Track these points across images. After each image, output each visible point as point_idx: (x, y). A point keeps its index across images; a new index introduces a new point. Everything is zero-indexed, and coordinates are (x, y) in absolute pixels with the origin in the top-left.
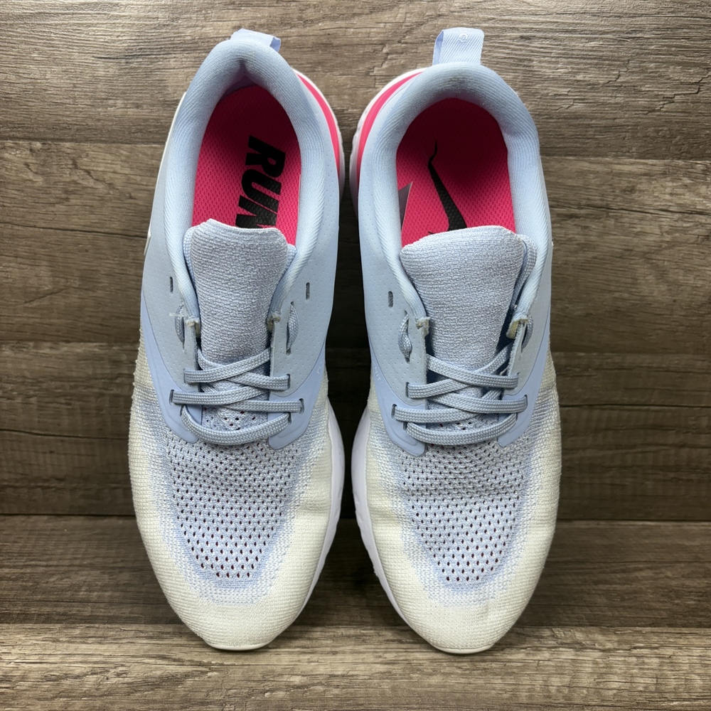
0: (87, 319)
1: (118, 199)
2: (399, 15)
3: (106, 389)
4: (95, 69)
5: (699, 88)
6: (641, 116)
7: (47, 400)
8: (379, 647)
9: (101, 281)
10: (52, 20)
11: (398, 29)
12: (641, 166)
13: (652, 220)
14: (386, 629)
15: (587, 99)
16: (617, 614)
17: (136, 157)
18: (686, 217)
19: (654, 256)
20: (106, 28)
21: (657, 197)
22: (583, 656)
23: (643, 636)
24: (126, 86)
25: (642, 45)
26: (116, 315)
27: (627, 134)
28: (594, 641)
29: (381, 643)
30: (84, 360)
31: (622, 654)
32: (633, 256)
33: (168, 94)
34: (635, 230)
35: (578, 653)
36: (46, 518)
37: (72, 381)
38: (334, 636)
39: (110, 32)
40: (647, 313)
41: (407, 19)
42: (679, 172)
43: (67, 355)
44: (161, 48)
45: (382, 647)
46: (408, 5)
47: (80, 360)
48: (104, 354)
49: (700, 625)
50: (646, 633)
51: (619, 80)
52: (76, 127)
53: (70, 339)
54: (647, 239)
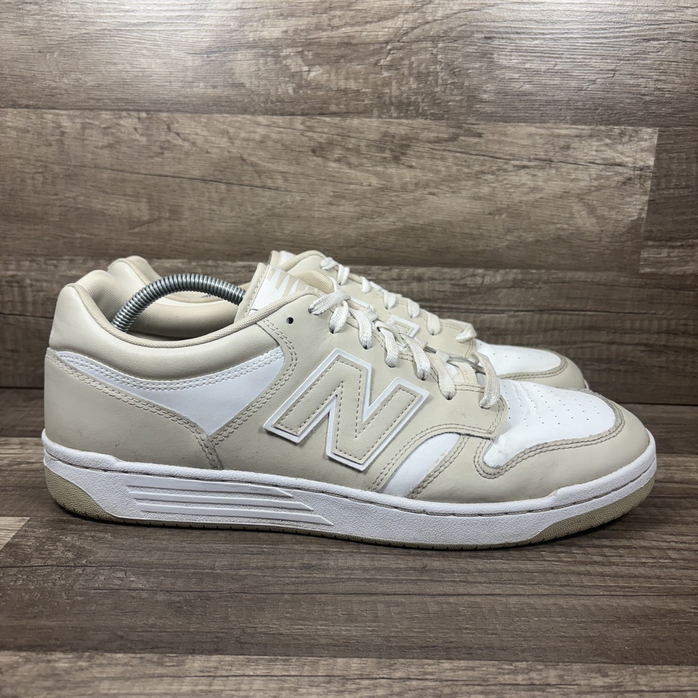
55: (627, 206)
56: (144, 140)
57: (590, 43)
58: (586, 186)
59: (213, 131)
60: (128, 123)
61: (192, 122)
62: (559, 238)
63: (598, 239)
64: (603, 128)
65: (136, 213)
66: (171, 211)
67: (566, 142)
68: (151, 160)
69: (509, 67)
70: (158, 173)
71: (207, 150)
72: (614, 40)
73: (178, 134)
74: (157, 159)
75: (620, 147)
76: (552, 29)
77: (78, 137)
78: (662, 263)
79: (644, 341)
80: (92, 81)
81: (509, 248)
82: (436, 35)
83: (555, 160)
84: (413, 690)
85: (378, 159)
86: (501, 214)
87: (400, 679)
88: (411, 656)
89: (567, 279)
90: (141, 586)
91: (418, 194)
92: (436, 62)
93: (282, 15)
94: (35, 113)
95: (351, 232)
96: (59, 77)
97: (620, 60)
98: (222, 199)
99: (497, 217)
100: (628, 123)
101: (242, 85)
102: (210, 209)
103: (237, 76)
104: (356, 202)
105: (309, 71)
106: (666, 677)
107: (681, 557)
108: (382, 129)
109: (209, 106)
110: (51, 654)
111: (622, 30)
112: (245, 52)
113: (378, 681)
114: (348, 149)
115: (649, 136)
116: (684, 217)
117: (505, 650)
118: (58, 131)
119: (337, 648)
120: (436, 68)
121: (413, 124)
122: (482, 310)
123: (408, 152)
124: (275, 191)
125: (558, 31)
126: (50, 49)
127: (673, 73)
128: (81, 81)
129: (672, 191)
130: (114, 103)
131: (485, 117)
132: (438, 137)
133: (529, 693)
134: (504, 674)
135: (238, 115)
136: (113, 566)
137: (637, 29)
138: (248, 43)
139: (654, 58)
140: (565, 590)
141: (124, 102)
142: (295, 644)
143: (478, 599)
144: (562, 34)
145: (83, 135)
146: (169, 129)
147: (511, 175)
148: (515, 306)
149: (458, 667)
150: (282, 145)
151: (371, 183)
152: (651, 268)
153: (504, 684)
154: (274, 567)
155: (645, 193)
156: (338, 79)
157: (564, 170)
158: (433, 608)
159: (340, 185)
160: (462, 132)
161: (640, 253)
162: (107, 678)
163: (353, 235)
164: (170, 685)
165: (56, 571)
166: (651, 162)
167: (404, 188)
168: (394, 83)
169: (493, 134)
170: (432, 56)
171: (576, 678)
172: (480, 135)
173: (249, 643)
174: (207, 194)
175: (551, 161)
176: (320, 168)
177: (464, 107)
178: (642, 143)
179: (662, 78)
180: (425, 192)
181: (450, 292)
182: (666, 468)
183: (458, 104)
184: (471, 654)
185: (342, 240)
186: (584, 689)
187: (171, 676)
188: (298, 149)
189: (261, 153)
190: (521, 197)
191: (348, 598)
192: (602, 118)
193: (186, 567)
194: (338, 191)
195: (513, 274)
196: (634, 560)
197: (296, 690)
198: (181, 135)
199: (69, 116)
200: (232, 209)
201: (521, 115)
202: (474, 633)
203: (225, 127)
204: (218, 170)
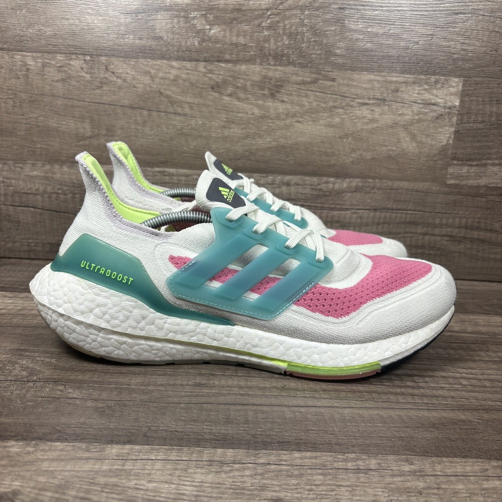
55: (439, 135)
56: (88, 76)
57: (415, 15)
58: (409, 119)
59: (139, 71)
60: (76, 63)
61: (124, 65)
62: (389, 157)
63: (417, 159)
64: (423, 77)
65: (81, 130)
66: (107, 130)
67: (396, 86)
68: (94, 92)
69: (356, 30)
70: (98, 101)
71: (134, 85)
72: (433, 13)
73: (113, 73)
74: (97, 91)
75: (435, 92)
76: (388, 3)
77: (40, 72)
78: (462, 176)
79: (449, 234)
80: (50, 31)
81: (353, 163)
82: (303, 5)
83: (387, 99)
84: (272, 472)
85: (259, 95)
86: (348, 138)
87: (262, 464)
88: (271, 448)
89: (394, 187)
90: (75, 396)
91: (288, 121)
92: (303, 25)
94: (8, 54)
95: (239, 148)
96: (26, 28)
97: (437, 27)
98: (145, 122)
99: (345, 140)
100: (441, 74)
101: (161, 38)
102: (136, 129)
103: (158, 31)
104: (243, 126)
105: (210, 29)
106: (455, 466)
107: (469, 383)
108: (263, 73)
109: (136, 53)
110: (7, 442)
111: (438, 5)
112: (164, 13)
113: (246, 465)
114: (238, 87)
115: (456, 84)
116: (480, 144)
117: (340, 445)
118: (24, 68)
119: (217, 442)
120: (303, 30)
121: (285, 70)
122: (332, 208)
123: (282, 90)
124: (183, 117)
125: (392, 5)
126: (20, 7)
127: (475, 38)
128: (42, 32)
129: (471, 125)
130: (66, 48)
131: (337, 66)
132: (303, 80)
133: (356, 475)
134: (338, 462)
135: (158, 60)
136: (56, 382)
137: (449, 5)
138: (166, 7)
139: (461, 27)
140: (385, 405)
141: (74, 48)
142: (186, 438)
143: (322, 410)
144: (395, 7)
145: (43, 72)
146: (107, 69)
147: (355, 110)
148: (356, 205)
149: (305, 456)
150: (190, 83)
151: (254, 112)
152: (455, 180)
153: (338, 469)
154: (174, 385)
155: (452, 126)
156: (231, 36)
157: (394, 107)
158: (289, 415)
159: (231, 113)
160: (321, 77)
161: (447, 169)
162: (47, 460)
163: (240, 150)
164: (93, 465)
165: (14, 384)
166: (457, 103)
167: (278, 117)
168: (272, 40)
169: (343, 79)
170: (300, 21)
171: (390, 465)
172: (333, 80)
173: (153, 437)
174: (133, 118)
175: (385, 100)
176: (217, 101)
177: (323, 59)
178: (450, 89)
179: (466, 41)
180: (293, 121)
181: (310, 194)
182: (462, 323)
183: (318, 57)
184: (315, 447)
185: (232, 154)
186: (395, 472)
187: (94, 459)
188: (201, 86)
189: (174, 88)
190: (362, 126)
191: (227, 407)
192: (422, 70)
193: (110, 383)
194: (230, 117)
195: (355, 182)
196: (435, 386)
197: (186, 470)
198: (116, 74)
199: (33, 57)
200: (152, 129)
201: (364, 66)
202: (318, 433)
203: (148, 68)
204: (142, 100)
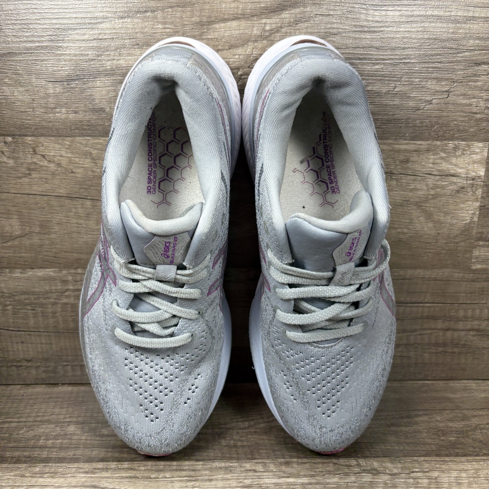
0: (45, 253)
1: (64, 173)
2: (248, 50)
3: (59, 300)
4: (47, 89)
5: (449, 95)
6: (411, 113)
7: (19, 307)
8: (241, 475)
9: (54, 227)
10: (18, 57)
11: (247, 59)
12: (412, 146)
13: (421, 180)
14: (246, 462)
15: (375, 102)
16: (402, 448)
17: (75, 146)
18: (444, 179)
19: (423, 204)
20: (54, 62)
21: (424, 165)
22: (378, 479)
23: (419, 463)
24: (68, 99)
25: (410, 67)
26: (64, 250)
27: (402, 125)
28: (385, 468)
29: (242, 472)
30: (43, 280)
31: (404, 477)
32: (409, 204)
33: (96, 104)
34: (410, 187)
35: (375, 477)
36: (19, 387)
37: (35, 295)
38: (211, 468)
39: (57, 64)
40: (420, 242)
41: (254, 52)
42: (438, 149)
43: (32, 277)
44: (91, 74)
45: (243, 475)
46: (254, 43)
47: (40, 280)
48: (57, 276)
49: (457, 455)
50: (421, 461)
51: (395, 90)
52: (35, 127)
53: (34, 267)
54: (419, 193)
55: (460, 212)
56: (11, 162)
57: (426, 68)
58: (424, 195)
59: (77, 152)
61: (56, 145)
63: (434, 241)
64: (438, 143)
65: (7, 229)
66: (41, 226)
67: (405, 156)
68: (20, 181)
70: (27, 192)
71: (71, 170)
72: (448, 64)
73: (43, 156)
74: (23, 179)
75: (454, 160)
76: (391, 55)
79: (476, 327)
83: (395, 172)
89: (408, 276)
93: (138, 44)
97: (454, 82)
98: (88, 214)
102: (77, 223)
103: (97, 101)
109: (71, 130)
111: (455, 55)
112: (104, 79)
115: (480, 150)
125: (397, 57)
135: (100, 138)
137: (469, 54)
139: (485, 80)
144: (400, 59)
146: (34, 151)
152: (482, 265)
155: (477, 200)
157: (404, 180)
161: (472, 252)
166: (482, 173)
174: (74, 210)
175: (392, 173)
178: (472, 156)
192: (438, 135)
198: (46, 157)
203: (87, 148)
204: (83, 188)
